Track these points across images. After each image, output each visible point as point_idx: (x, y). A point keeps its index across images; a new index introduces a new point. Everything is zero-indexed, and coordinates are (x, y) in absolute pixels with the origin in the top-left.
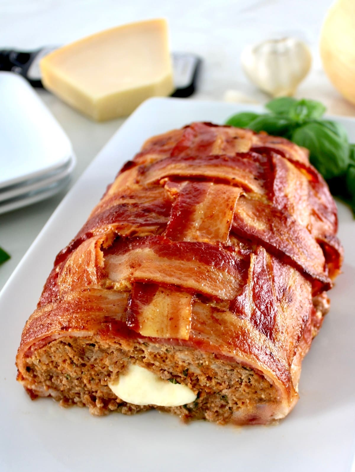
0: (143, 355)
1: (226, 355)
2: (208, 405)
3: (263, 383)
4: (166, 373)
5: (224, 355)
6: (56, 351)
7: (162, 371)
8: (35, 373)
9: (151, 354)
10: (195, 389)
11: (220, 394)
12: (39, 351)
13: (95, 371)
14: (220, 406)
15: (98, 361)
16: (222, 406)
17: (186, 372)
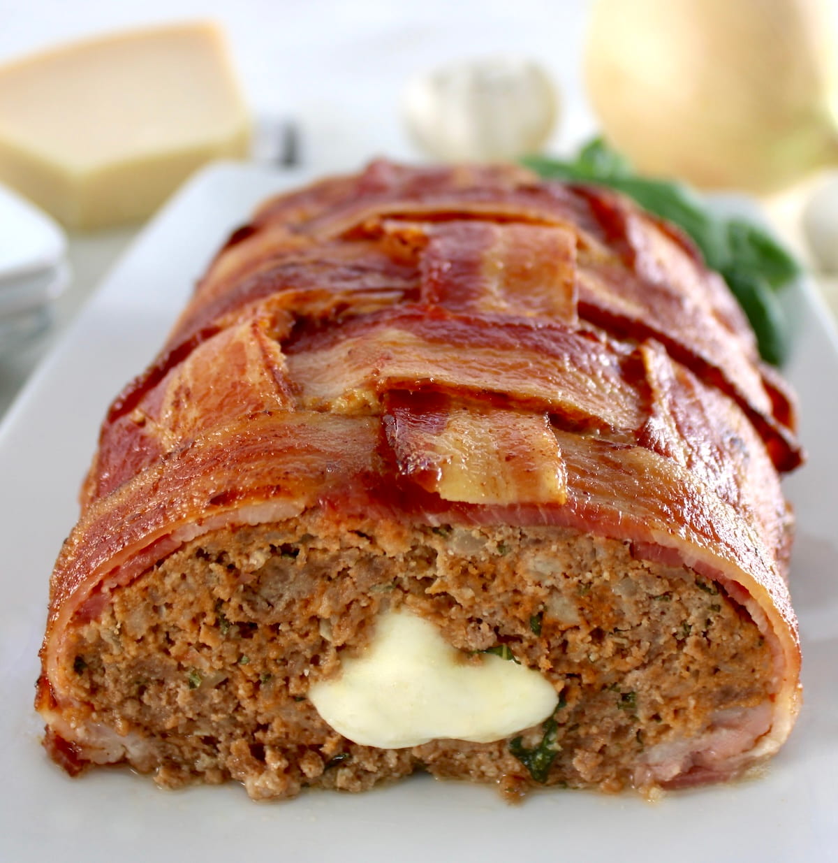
0: (429, 573)
1: (660, 542)
2: (582, 732)
3: (742, 632)
4: (484, 627)
5: (656, 543)
6: (179, 586)
7: (472, 625)
8: (97, 678)
9: (453, 562)
10: (555, 676)
11: (618, 690)
12: (127, 592)
13: (280, 648)
14: (612, 730)
15: (296, 608)
16: (620, 732)
17: (538, 620)
